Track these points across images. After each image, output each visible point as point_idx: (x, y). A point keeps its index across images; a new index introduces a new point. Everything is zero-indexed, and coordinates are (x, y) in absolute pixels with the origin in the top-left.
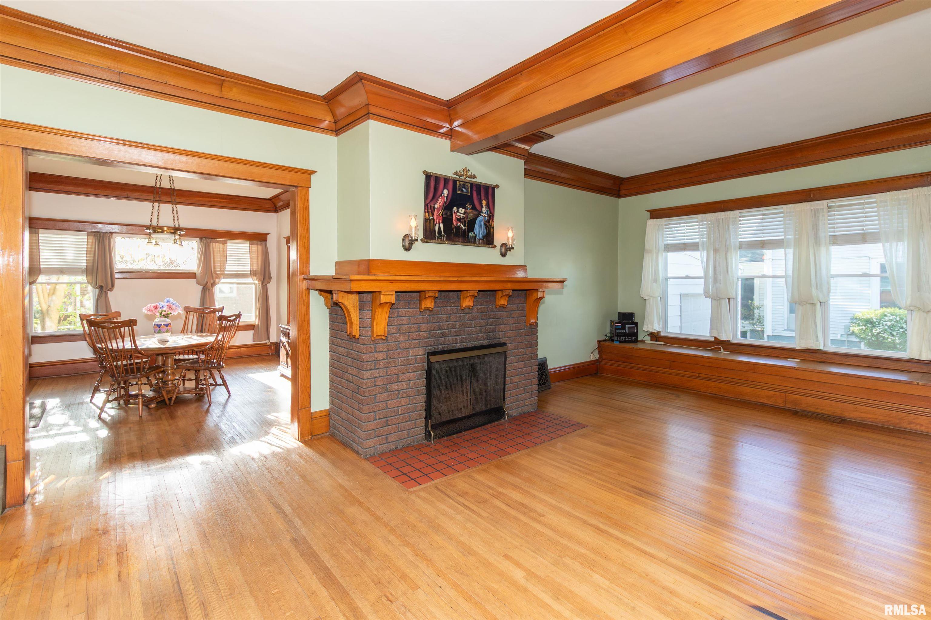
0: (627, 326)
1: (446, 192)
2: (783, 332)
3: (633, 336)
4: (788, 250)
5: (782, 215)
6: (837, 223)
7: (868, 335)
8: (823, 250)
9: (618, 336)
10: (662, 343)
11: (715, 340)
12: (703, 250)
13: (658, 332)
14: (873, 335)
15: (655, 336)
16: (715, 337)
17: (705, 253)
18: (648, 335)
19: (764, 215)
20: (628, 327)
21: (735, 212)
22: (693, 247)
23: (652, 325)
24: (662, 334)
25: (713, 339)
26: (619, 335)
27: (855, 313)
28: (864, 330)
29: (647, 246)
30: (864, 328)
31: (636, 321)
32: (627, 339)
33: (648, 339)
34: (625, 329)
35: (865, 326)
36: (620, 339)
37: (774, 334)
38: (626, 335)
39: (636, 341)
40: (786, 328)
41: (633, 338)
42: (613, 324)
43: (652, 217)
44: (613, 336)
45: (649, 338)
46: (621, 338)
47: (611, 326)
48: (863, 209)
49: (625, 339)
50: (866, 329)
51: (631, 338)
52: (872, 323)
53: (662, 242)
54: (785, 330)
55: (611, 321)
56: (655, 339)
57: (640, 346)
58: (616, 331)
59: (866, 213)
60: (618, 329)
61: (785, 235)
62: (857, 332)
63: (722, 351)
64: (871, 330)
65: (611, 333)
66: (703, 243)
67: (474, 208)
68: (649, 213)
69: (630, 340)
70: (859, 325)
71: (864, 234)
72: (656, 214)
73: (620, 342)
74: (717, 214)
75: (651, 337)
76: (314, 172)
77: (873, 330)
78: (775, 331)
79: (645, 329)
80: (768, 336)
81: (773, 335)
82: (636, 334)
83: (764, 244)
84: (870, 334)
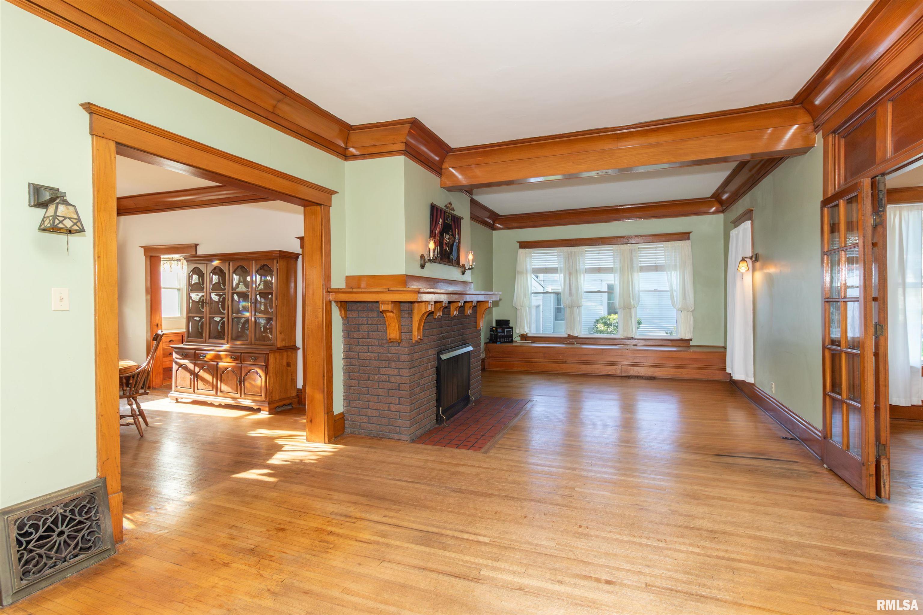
0: (506, 330)
1: (441, 220)
3: (509, 338)
4: (616, 275)
5: (612, 251)
6: (642, 259)
8: (635, 275)
9: (499, 338)
10: (530, 342)
11: (568, 336)
12: (561, 273)
13: (526, 334)
15: (524, 337)
16: (569, 335)
17: (562, 275)
18: (519, 336)
19: (600, 250)
21: (583, 247)
22: (554, 270)
23: (524, 328)
24: (528, 335)
25: (567, 336)
29: (519, 268)
31: (511, 326)
32: (506, 340)
33: (518, 339)
34: (504, 333)
38: (505, 337)
39: (512, 341)
42: (494, 329)
43: (521, 247)
44: (496, 339)
45: (520, 338)
46: (502, 339)
47: (492, 331)
48: (656, 250)
49: (504, 340)
53: (529, 267)
56: (524, 339)
57: (514, 344)
58: (498, 334)
59: (657, 253)
60: (500, 333)
61: (614, 265)
63: (575, 343)
65: (491, 336)
66: (561, 268)
67: (452, 235)
68: (518, 244)
69: (508, 340)
71: (656, 266)
72: (524, 245)
73: (501, 343)
74: (571, 248)
76: (335, 192)
79: (517, 332)
82: (511, 336)
83: (600, 270)
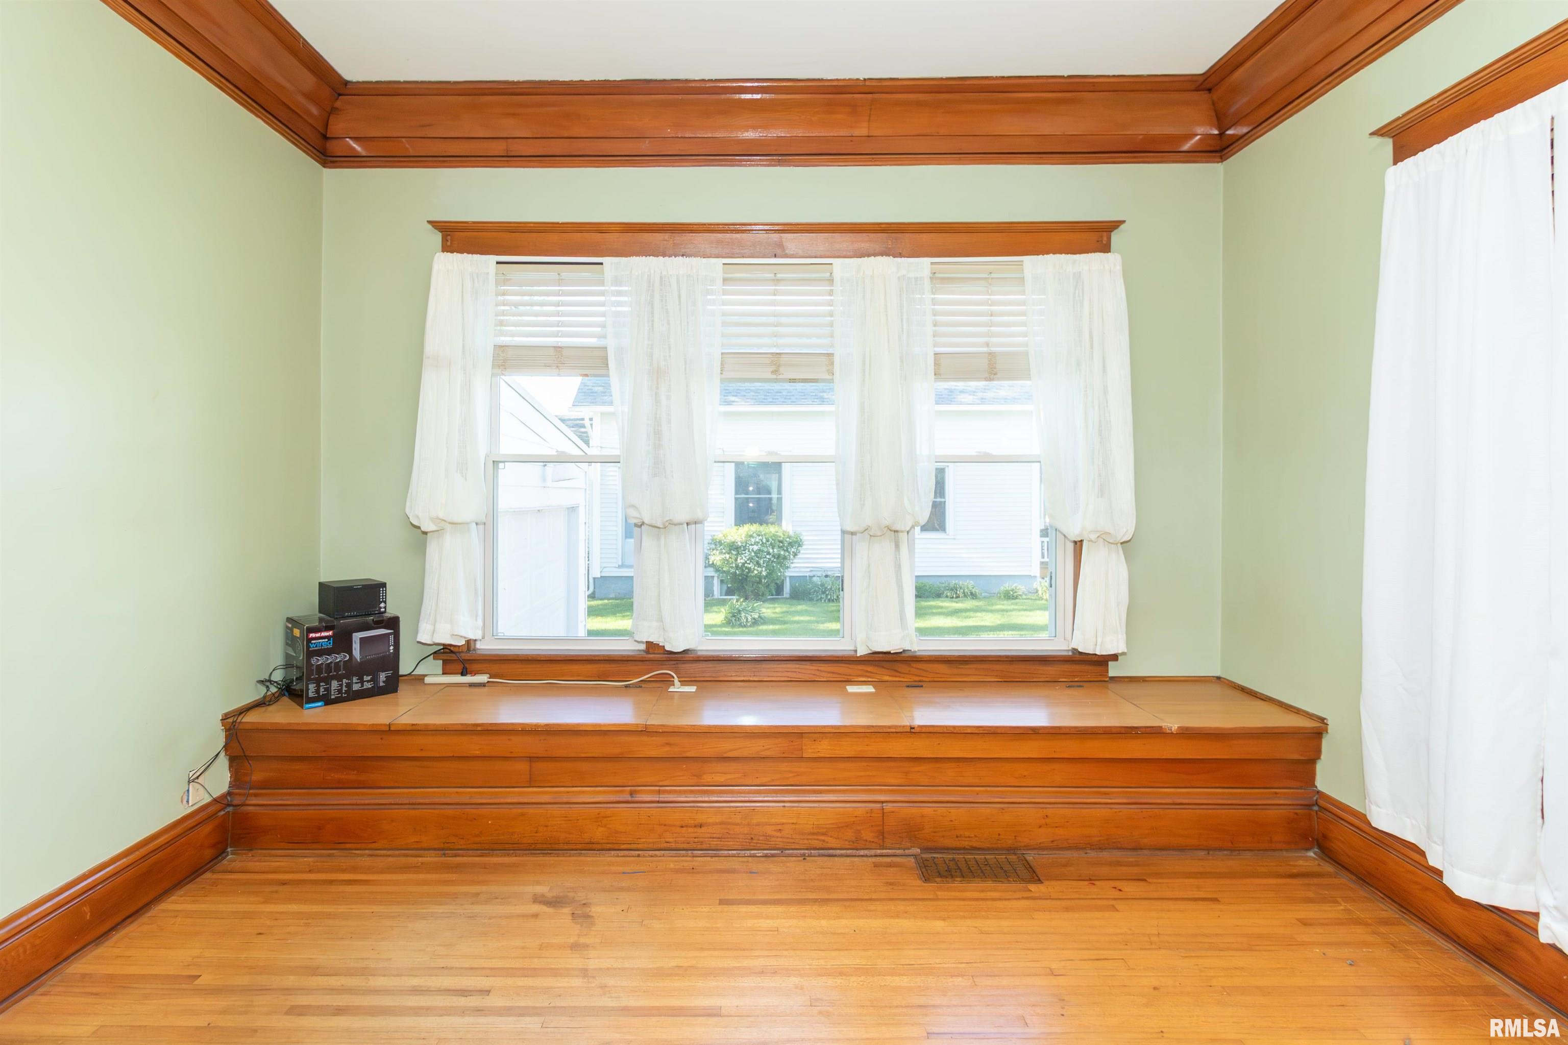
0: (357, 636)
2: (617, 570)
3: (380, 671)
7: (732, 567)
9: (318, 682)
10: (484, 679)
11: (648, 653)
13: (468, 642)
14: (737, 567)
15: (458, 658)
16: (649, 644)
19: (780, 281)
20: (361, 639)
23: (451, 620)
24: (482, 647)
25: (643, 644)
26: (325, 675)
27: (714, 534)
28: (727, 560)
29: (432, 344)
30: (727, 556)
31: (389, 612)
32: (356, 687)
33: (433, 670)
34: (349, 650)
35: (728, 553)
36: (328, 690)
37: (604, 575)
38: (351, 670)
39: (392, 684)
40: (620, 564)
41: (382, 676)
42: (297, 632)
43: (447, 247)
44: (299, 679)
45: (439, 664)
46: (335, 684)
47: (290, 640)
48: (987, 293)
49: (349, 686)
50: (730, 558)
51: (375, 680)
52: (737, 548)
53: (487, 337)
54: (619, 567)
55: (289, 620)
56: (460, 667)
57: (404, 701)
58: (314, 661)
59: (993, 304)
60: (320, 653)
62: (719, 563)
63: (678, 686)
64: (736, 560)
65: (288, 666)
68: (439, 232)
69: (367, 685)
70: (721, 553)
71: (992, 355)
73: (328, 702)
75: (445, 662)
77: (739, 559)
78: (604, 570)
79: (424, 637)
80: (594, 579)
81: (601, 577)
82: (392, 662)
84: (734, 565)
